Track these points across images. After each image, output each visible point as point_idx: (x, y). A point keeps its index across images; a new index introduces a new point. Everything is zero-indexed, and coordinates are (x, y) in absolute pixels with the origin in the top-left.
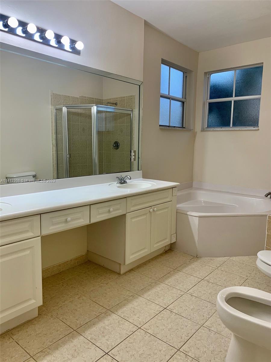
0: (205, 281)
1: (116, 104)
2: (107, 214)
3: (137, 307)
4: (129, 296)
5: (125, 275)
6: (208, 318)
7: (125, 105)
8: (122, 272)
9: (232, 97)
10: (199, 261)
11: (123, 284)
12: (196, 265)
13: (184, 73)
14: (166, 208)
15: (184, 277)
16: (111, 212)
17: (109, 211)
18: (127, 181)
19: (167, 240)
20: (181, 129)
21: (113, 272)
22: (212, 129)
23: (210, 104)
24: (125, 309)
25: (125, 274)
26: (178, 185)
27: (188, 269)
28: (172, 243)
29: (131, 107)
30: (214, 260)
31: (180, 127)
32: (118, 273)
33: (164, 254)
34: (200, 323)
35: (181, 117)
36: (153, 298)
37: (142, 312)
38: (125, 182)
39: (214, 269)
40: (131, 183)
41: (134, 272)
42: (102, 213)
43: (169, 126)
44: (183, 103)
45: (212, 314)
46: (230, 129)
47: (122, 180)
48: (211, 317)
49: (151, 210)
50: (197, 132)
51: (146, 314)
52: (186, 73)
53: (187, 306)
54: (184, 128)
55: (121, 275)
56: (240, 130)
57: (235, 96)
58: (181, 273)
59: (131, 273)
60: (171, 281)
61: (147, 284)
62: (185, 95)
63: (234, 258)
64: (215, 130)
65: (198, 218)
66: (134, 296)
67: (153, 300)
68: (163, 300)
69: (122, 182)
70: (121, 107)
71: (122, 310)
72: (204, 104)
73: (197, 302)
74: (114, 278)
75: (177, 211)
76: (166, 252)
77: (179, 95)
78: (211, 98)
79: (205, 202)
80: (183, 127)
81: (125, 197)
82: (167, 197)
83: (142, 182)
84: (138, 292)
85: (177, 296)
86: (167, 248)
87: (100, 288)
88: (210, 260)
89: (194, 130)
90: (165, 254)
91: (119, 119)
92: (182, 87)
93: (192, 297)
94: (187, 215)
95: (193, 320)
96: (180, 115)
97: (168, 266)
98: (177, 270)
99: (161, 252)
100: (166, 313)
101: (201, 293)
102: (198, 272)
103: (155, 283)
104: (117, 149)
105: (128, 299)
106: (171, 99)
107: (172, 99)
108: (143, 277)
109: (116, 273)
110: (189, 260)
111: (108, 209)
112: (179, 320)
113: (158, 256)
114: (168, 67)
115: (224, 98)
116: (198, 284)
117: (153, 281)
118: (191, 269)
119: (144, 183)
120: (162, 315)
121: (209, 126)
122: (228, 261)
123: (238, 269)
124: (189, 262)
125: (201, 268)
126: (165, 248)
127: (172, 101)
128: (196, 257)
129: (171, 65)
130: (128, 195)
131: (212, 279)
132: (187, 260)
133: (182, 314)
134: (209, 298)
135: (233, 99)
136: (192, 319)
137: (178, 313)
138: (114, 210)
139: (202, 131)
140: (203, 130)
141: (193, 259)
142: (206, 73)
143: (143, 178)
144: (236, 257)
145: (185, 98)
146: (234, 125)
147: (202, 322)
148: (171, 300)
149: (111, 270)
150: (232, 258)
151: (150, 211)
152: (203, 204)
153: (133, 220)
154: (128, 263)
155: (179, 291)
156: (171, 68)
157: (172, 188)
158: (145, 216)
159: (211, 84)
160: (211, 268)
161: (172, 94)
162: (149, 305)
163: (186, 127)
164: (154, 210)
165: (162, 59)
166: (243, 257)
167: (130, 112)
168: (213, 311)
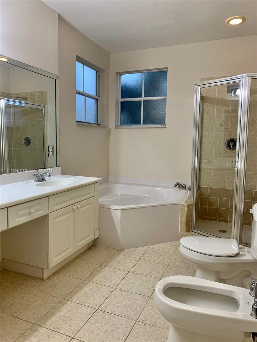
0: (132, 273)
1: (26, 99)
2: (28, 217)
3: (66, 314)
4: (56, 303)
5: (49, 280)
6: (141, 312)
7: (36, 100)
8: (45, 277)
9: (142, 97)
10: (123, 253)
11: (48, 291)
12: (120, 258)
13: (96, 72)
14: (89, 204)
15: (111, 272)
16: (32, 214)
17: (30, 213)
18: (45, 178)
19: (91, 236)
20: (97, 125)
21: (35, 279)
22: (125, 126)
23: (122, 103)
24: (53, 319)
25: (49, 278)
26: (99, 180)
27: (113, 263)
28: (95, 238)
29: (43, 103)
30: (136, 250)
31: (95, 124)
32: (41, 279)
33: (87, 251)
34: (134, 318)
35: (96, 114)
36: (83, 301)
37: (73, 319)
38: (43, 180)
39: (137, 259)
40: (49, 181)
41: (58, 274)
42: (23, 216)
43: (85, 122)
44: (97, 100)
45: (144, 306)
46: (141, 127)
47: (40, 178)
48: (143, 309)
49: (75, 207)
50: (111, 129)
51: (78, 320)
52: (99, 71)
53: (119, 303)
54: (99, 124)
55: (44, 280)
56: (150, 127)
57: (144, 97)
58: (107, 268)
59: (56, 277)
60: (99, 278)
61: (75, 285)
62: (99, 93)
63: (154, 246)
64: (127, 127)
65: (120, 211)
66: (63, 302)
67: (83, 302)
68: (93, 301)
69: (41, 179)
70: (32, 102)
71: (51, 320)
72: (117, 103)
73: (128, 296)
74: (37, 285)
75: (99, 206)
76: (89, 248)
77: (93, 93)
78: (122, 97)
79: (122, 195)
80: (97, 124)
81: (47, 196)
82: (89, 193)
83: (61, 179)
84: (66, 296)
85: (107, 294)
86: (90, 245)
87: (22, 299)
88: (133, 251)
89: (109, 128)
90: (89, 250)
91: (30, 114)
92: (95, 85)
93: (122, 292)
94: (109, 209)
95: (128, 316)
96: (95, 112)
97: (94, 263)
98: (103, 266)
99: (85, 249)
100: (99, 315)
101: (130, 286)
102: (123, 265)
103: (83, 284)
104: (28, 145)
105: (56, 306)
106: (85, 96)
107: (87, 96)
108: (69, 279)
109: (38, 278)
110: (113, 254)
111: (29, 210)
112: (113, 319)
113: (81, 253)
114: (82, 65)
115: (134, 97)
116: (126, 278)
117: (80, 281)
118: (117, 263)
119: (64, 180)
120: (95, 318)
121: (121, 124)
122: (149, 250)
123: (159, 256)
124: (114, 255)
125: (126, 261)
126: (89, 244)
127: (86, 98)
128: (120, 250)
129: (85, 63)
130: (49, 193)
131: (137, 270)
132: (111, 254)
133: (115, 313)
134: (138, 290)
135: (143, 99)
136: (126, 316)
137: (111, 311)
138: (36, 211)
139: (115, 128)
140: (117, 127)
141: (117, 252)
142: (117, 74)
143: (62, 174)
144: (156, 245)
145: (99, 96)
146: (144, 123)
147: (136, 317)
148: (101, 299)
149: (33, 277)
150: (152, 247)
151: (73, 209)
152: (120, 197)
153: (57, 220)
154: (52, 267)
155: (109, 288)
156: (84, 66)
157: (94, 183)
158: (69, 214)
159: (122, 83)
160: (135, 259)
161: (86, 91)
162: (79, 309)
163: (101, 124)
164: (77, 207)
165: (76, 55)
166: (162, 244)
167: (42, 108)
168: (145, 303)
